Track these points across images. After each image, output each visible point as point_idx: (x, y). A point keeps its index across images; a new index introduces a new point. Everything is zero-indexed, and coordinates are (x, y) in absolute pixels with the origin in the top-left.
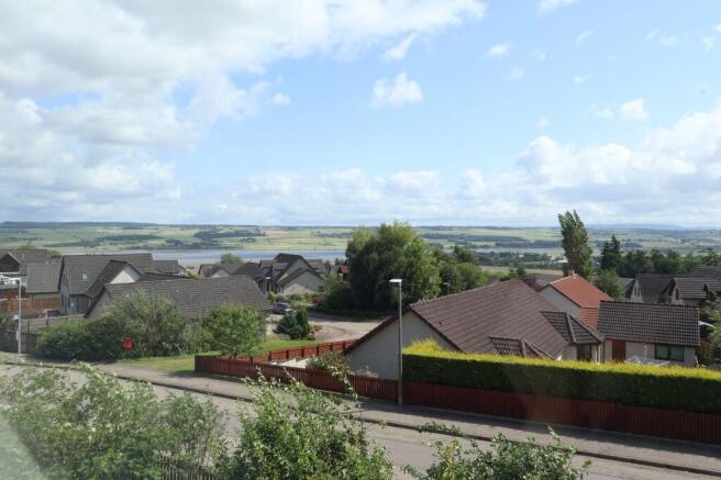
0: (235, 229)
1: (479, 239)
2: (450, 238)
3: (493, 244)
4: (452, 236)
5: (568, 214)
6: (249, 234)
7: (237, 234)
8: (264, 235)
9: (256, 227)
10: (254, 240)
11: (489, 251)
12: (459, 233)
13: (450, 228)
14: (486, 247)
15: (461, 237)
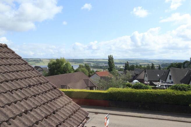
0: (34, 59)
1: (100, 62)
2: (93, 62)
3: (104, 63)
4: (93, 61)
5: (110, 55)
6: (38, 61)
7: (34, 61)
8: (42, 61)
9: (40, 59)
10: (39, 63)
11: (102, 65)
12: (95, 60)
13: (93, 59)
14: (102, 64)
15: (96, 61)
